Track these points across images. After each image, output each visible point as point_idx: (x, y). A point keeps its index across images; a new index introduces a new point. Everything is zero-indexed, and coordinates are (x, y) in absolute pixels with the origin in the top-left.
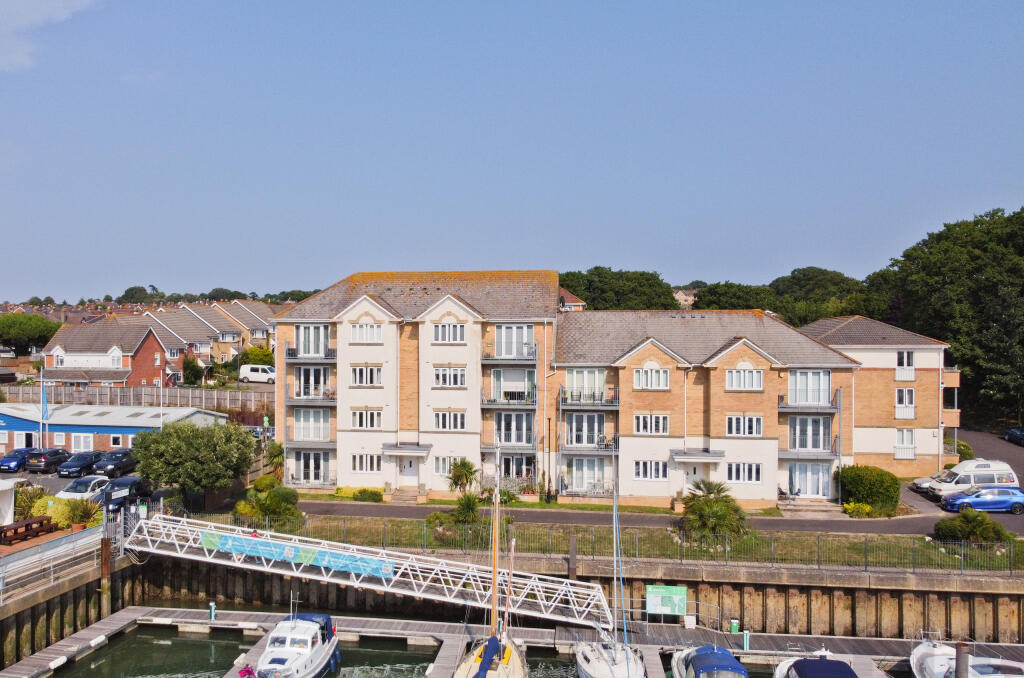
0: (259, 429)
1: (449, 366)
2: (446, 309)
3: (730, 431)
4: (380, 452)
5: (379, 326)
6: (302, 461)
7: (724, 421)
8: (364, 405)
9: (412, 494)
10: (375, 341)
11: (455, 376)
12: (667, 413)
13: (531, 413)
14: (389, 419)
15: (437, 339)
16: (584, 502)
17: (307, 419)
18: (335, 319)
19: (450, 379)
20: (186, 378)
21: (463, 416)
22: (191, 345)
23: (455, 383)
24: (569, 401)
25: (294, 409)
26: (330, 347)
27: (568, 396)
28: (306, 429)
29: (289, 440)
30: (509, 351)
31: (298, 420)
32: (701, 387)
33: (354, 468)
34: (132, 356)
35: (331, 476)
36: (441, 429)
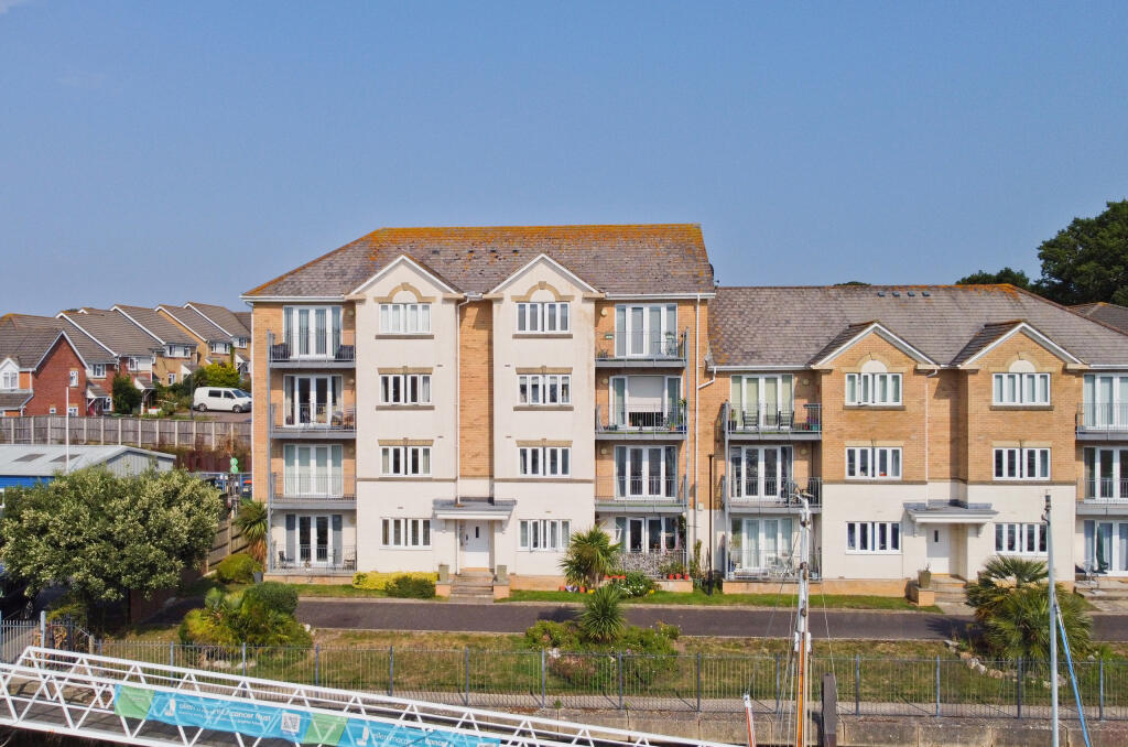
0: (223, 476)
1: (543, 371)
2: (539, 278)
3: (999, 473)
4: (428, 515)
5: (426, 308)
6: (297, 530)
7: (990, 455)
8: (400, 437)
9: (480, 582)
10: (421, 331)
11: (553, 388)
12: (898, 444)
13: (673, 447)
14: (443, 459)
15: (522, 326)
16: (765, 592)
17: (305, 462)
18: (353, 296)
19: (544, 391)
20: (117, 405)
21: (565, 453)
22: (124, 360)
23: (553, 399)
24: (739, 427)
25: (283, 445)
26: (342, 343)
27: (738, 418)
28: (305, 478)
29: (277, 496)
30: (638, 346)
31: (290, 463)
32: (946, 403)
33: (386, 541)
34: (33, 373)
35: (346, 554)
36: (529, 474)
